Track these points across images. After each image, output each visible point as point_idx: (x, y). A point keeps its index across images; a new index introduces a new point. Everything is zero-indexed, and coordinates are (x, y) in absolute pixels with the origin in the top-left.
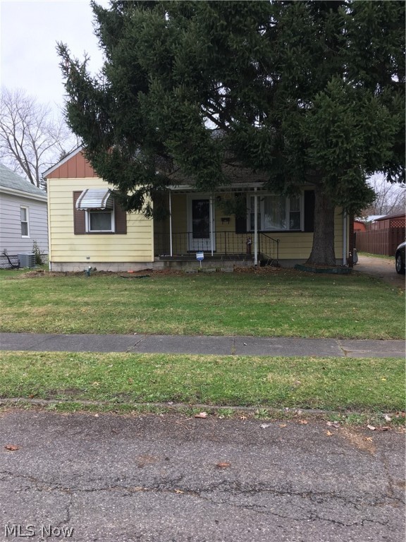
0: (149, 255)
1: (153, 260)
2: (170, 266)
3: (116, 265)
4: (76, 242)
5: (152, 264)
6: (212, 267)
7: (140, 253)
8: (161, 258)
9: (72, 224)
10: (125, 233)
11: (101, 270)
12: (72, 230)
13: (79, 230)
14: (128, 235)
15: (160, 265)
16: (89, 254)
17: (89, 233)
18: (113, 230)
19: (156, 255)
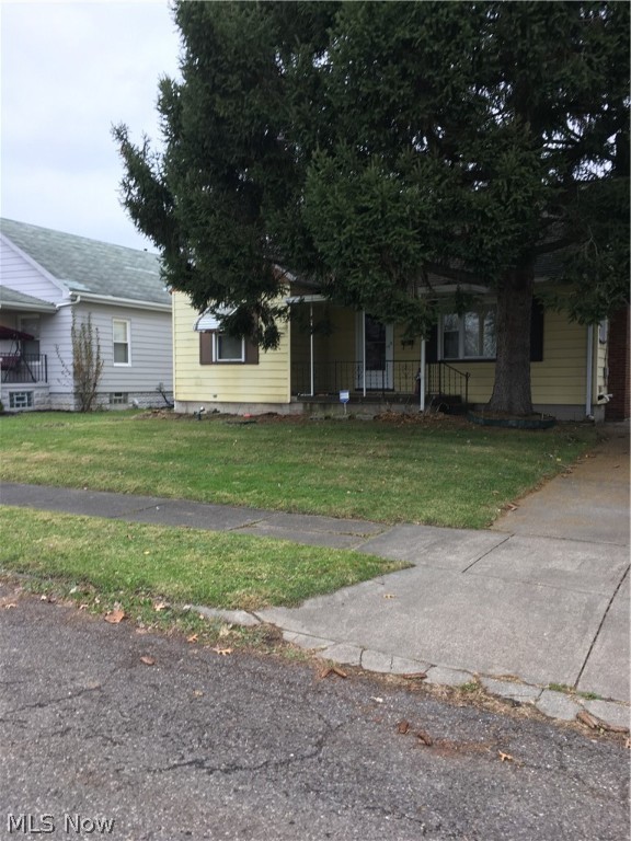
0: (285, 394)
1: (289, 401)
2: (311, 410)
3: (246, 406)
4: (202, 375)
5: (288, 407)
6: (367, 412)
7: (273, 391)
8: (299, 398)
9: (198, 351)
10: (257, 363)
11: (226, 412)
12: (198, 359)
13: (205, 360)
14: (261, 366)
15: (299, 408)
16: (215, 391)
17: (217, 363)
18: (243, 360)
19: (293, 394)
